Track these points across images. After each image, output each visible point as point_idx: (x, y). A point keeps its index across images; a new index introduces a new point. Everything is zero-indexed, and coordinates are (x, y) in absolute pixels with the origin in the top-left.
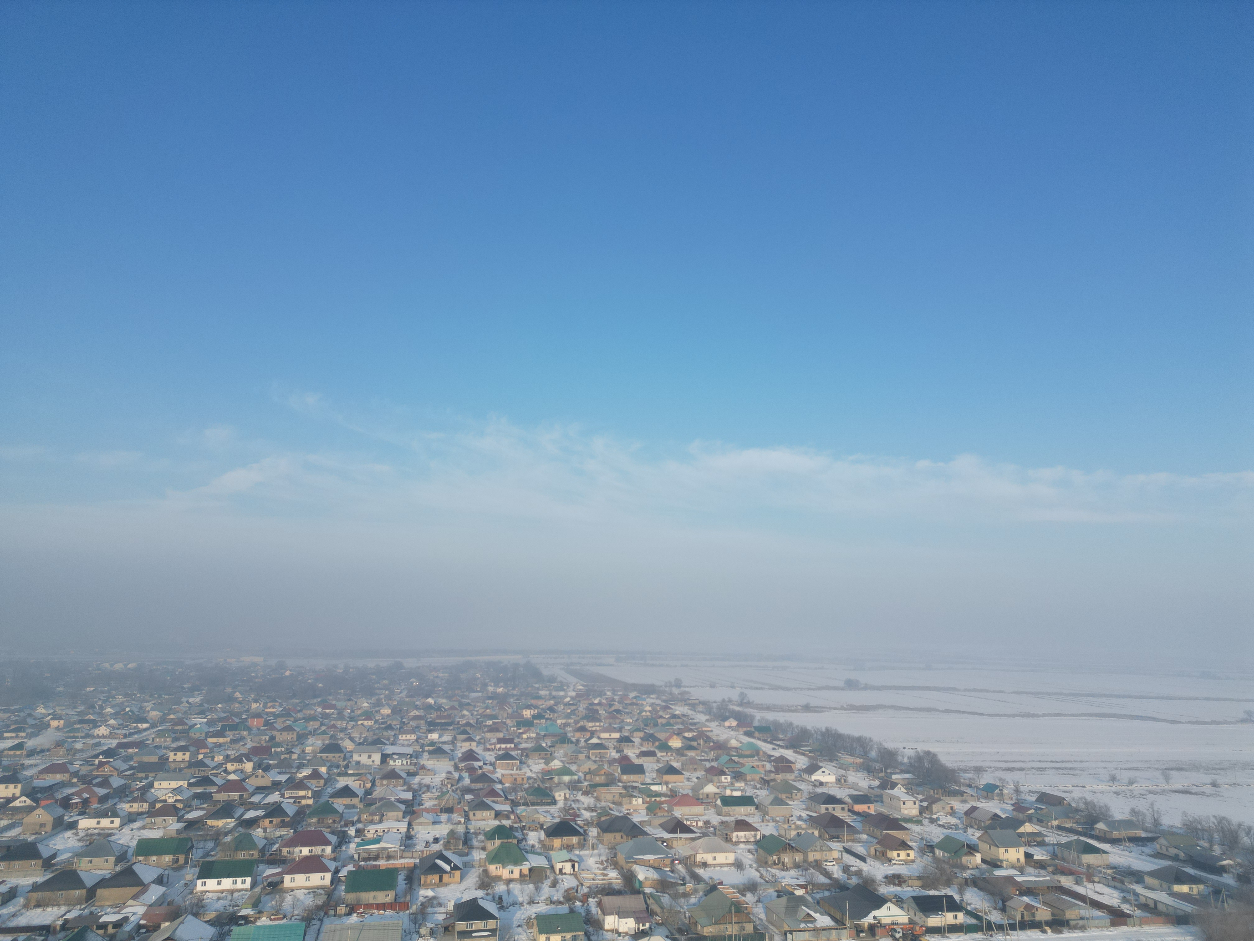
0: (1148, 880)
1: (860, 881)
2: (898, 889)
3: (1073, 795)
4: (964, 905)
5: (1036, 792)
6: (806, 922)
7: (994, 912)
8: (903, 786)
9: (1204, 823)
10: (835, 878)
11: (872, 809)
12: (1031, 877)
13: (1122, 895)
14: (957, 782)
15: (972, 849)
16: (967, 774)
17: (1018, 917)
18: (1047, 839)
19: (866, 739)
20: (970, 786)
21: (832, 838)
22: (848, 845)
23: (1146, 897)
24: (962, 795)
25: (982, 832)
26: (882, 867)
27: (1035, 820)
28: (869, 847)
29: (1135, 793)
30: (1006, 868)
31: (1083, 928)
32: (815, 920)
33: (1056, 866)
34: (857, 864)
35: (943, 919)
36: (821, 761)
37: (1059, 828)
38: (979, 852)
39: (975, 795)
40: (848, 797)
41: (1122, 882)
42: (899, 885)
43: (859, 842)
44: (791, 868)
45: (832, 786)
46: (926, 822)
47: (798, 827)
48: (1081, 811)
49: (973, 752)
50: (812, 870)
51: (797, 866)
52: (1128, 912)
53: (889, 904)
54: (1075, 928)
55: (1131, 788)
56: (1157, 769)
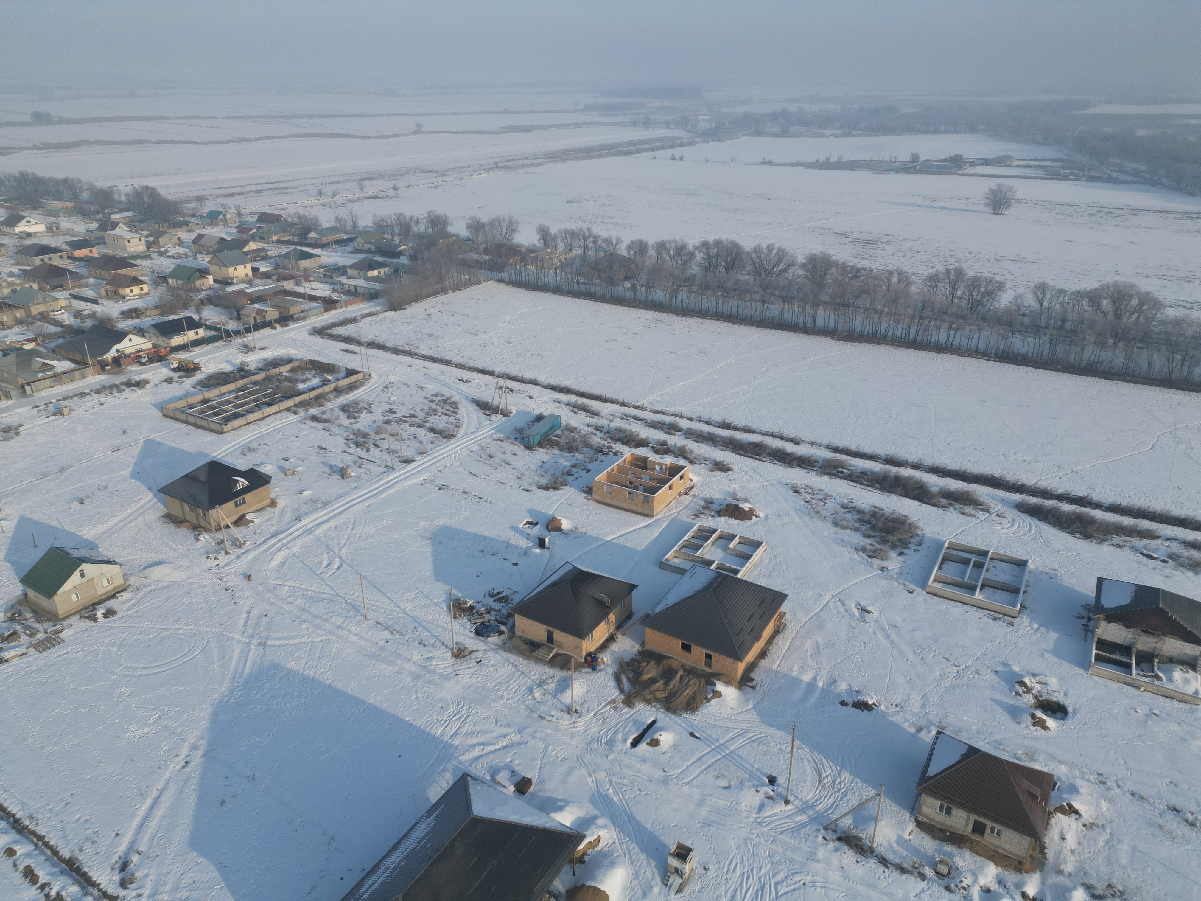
0: (350, 272)
1: (96, 322)
2: (138, 321)
3: (288, 211)
4: (203, 321)
5: (256, 213)
6: (44, 371)
7: (231, 322)
8: (125, 224)
9: (388, 221)
10: (67, 325)
11: (95, 252)
12: (260, 286)
13: (332, 287)
14: (180, 214)
15: (203, 273)
16: (190, 205)
17: (252, 321)
18: (269, 253)
19: (73, 180)
20: (194, 215)
21: (55, 288)
22: (74, 291)
23: (349, 285)
24: (188, 225)
25: (211, 256)
26: (116, 305)
27: (257, 238)
28: (99, 289)
29: (338, 203)
30: (237, 284)
31: (304, 318)
32: (53, 367)
33: (279, 274)
34: (89, 308)
35: (185, 337)
36: (22, 211)
37: (279, 242)
38: (210, 274)
39: (200, 223)
40: (64, 244)
41: (332, 277)
42: (138, 317)
43: (87, 287)
44: (13, 326)
45: (43, 236)
46: (154, 256)
47: (10, 284)
48: (296, 224)
49: (193, 182)
50: (39, 323)
51: (19, 322)
52: (337, 299)
53: (130, 336)
54: (298, 319)
55: (334, 199)
56: (354, 181)
